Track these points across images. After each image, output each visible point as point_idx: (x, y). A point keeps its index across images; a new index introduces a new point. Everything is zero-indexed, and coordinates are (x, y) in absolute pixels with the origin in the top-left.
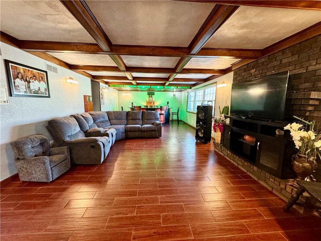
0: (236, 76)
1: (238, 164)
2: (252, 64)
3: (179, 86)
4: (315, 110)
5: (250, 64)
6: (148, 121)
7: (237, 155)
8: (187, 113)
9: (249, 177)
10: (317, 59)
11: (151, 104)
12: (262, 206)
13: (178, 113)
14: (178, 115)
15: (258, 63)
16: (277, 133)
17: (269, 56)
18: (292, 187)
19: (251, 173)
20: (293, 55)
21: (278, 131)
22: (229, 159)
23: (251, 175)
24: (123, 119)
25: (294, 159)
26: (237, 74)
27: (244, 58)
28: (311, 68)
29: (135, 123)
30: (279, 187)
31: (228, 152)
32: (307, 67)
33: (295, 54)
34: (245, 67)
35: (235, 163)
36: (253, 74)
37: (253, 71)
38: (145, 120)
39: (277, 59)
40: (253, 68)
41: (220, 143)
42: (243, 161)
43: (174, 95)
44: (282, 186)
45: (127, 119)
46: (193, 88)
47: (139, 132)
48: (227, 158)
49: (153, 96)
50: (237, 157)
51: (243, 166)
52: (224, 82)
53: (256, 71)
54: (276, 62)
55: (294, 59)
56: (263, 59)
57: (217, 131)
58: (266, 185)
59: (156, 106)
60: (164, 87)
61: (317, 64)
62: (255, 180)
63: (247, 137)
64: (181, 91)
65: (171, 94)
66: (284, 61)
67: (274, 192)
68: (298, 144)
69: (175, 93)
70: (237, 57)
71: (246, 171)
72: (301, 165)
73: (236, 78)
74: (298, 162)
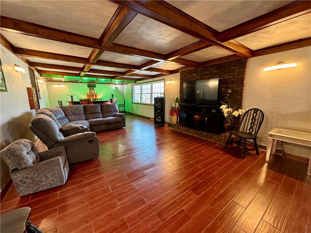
0: (182, 77)
1: (193, 134)
2: (194, 70)
3: (125, 80)
4: (228, 98)
5: (192, 70)
6: (109, 114)
7: (191, 128)
8: (132, 104)
9: (201, 139)
10: (228, 73)
11: (93, 97)
12: (216, 149)
13: (124, 105)
14: (124, 106)
15: (198, 70)
16: (213, 111)
17: (204, 67)
18: (224, 137)
19: (202, 136)
20: (217, 69)
21: (213, 110)
22: (185, 133)
23: (202, 138)
24: (81, 113)
25: (224, 123)
26: (182, 76)
27: (187, 66)
28: (226, 77)
29: (96, 117)
30: (219, 139)
31: (185, 128)
32: (224, 77)
33: (218, 69)
34: (189, 72)
35: (190, 134)
36: (195, 77)
37: (195, 75)
38: (104, 113)
39: (209, 70)
40: (194, 73)
41: (176, 123)
42: (196, 131)
43: (117, 88)
44: (220, 138)
45: (85, 114)
46: (138, 82)
47: (105, 125)
48: (184, 132)
49: (94, 88)
50: (192, 130)
51: (196, 134)
52: (171, 80)
53: (196, 75)
54: (208, 72)
55: (217, 71)
56: (201, 68)
57: (174, 115)
58: (212, 141)
59: (99, 99)
60: (111, 80)
61: (228, 76)
62: (205, 140)
63: (196, 116)
64: (123, 84)
65: (114, 86)
66: (213, 72)
67: (216, 142)
68: (226, 115)
69: (117, 86)
70: (182, 64)
71: (199, 137)
72: (227, 125)
73: (183, 78)
74: (226, 124)
